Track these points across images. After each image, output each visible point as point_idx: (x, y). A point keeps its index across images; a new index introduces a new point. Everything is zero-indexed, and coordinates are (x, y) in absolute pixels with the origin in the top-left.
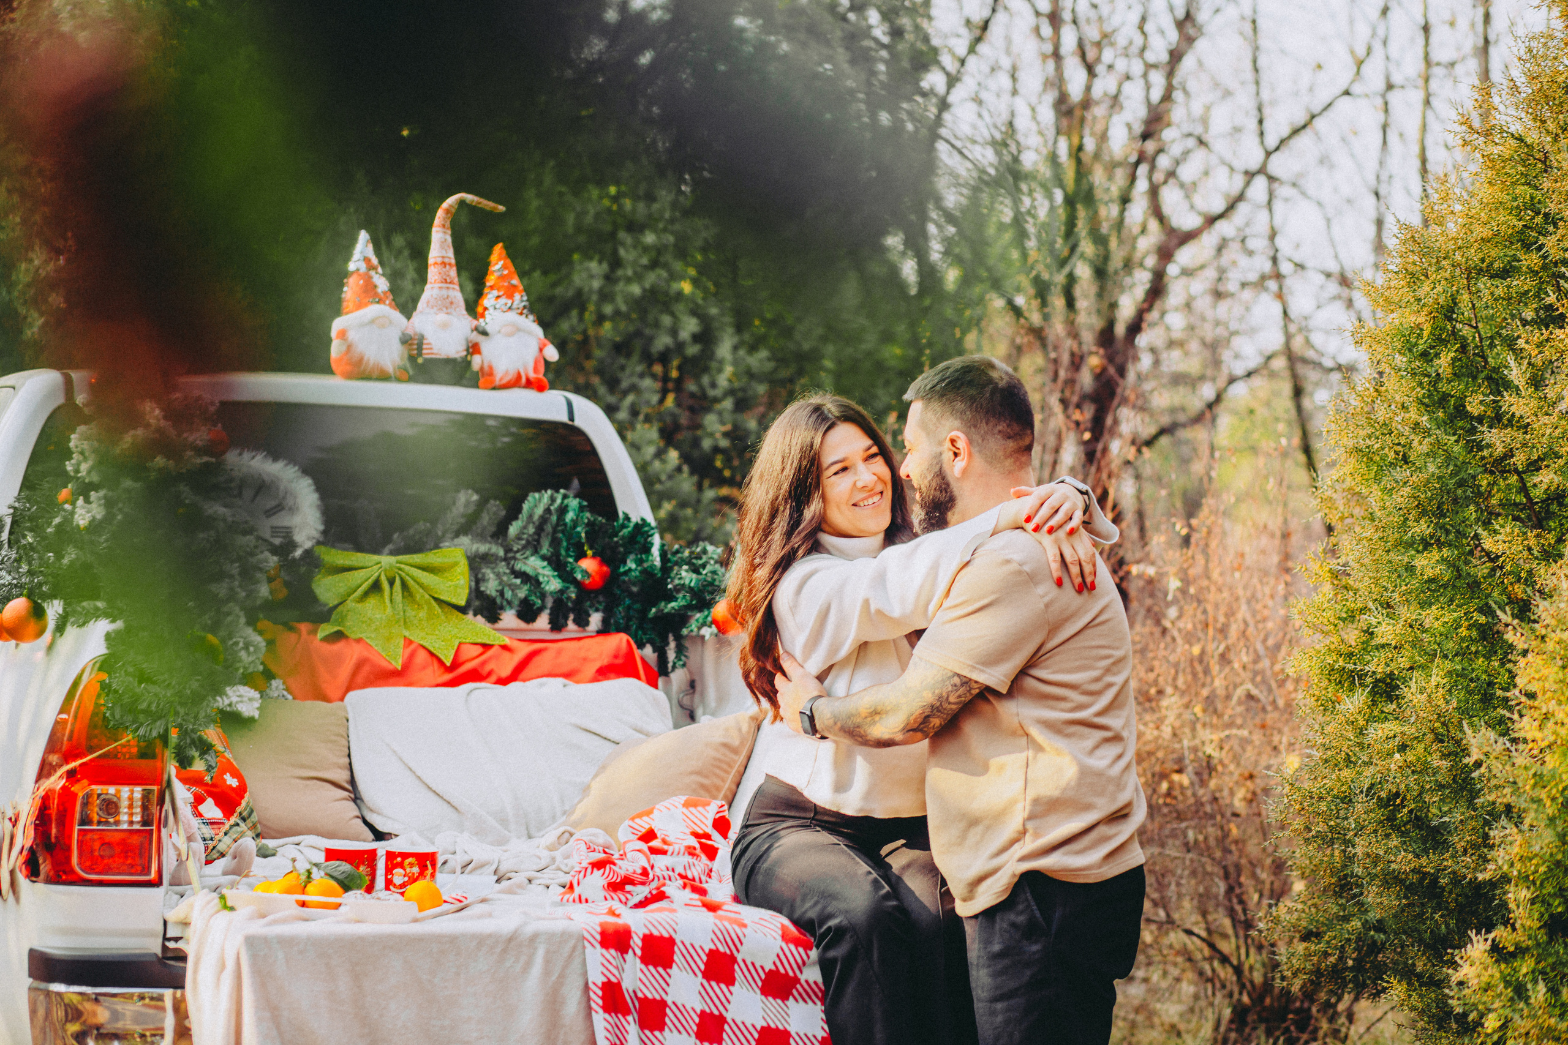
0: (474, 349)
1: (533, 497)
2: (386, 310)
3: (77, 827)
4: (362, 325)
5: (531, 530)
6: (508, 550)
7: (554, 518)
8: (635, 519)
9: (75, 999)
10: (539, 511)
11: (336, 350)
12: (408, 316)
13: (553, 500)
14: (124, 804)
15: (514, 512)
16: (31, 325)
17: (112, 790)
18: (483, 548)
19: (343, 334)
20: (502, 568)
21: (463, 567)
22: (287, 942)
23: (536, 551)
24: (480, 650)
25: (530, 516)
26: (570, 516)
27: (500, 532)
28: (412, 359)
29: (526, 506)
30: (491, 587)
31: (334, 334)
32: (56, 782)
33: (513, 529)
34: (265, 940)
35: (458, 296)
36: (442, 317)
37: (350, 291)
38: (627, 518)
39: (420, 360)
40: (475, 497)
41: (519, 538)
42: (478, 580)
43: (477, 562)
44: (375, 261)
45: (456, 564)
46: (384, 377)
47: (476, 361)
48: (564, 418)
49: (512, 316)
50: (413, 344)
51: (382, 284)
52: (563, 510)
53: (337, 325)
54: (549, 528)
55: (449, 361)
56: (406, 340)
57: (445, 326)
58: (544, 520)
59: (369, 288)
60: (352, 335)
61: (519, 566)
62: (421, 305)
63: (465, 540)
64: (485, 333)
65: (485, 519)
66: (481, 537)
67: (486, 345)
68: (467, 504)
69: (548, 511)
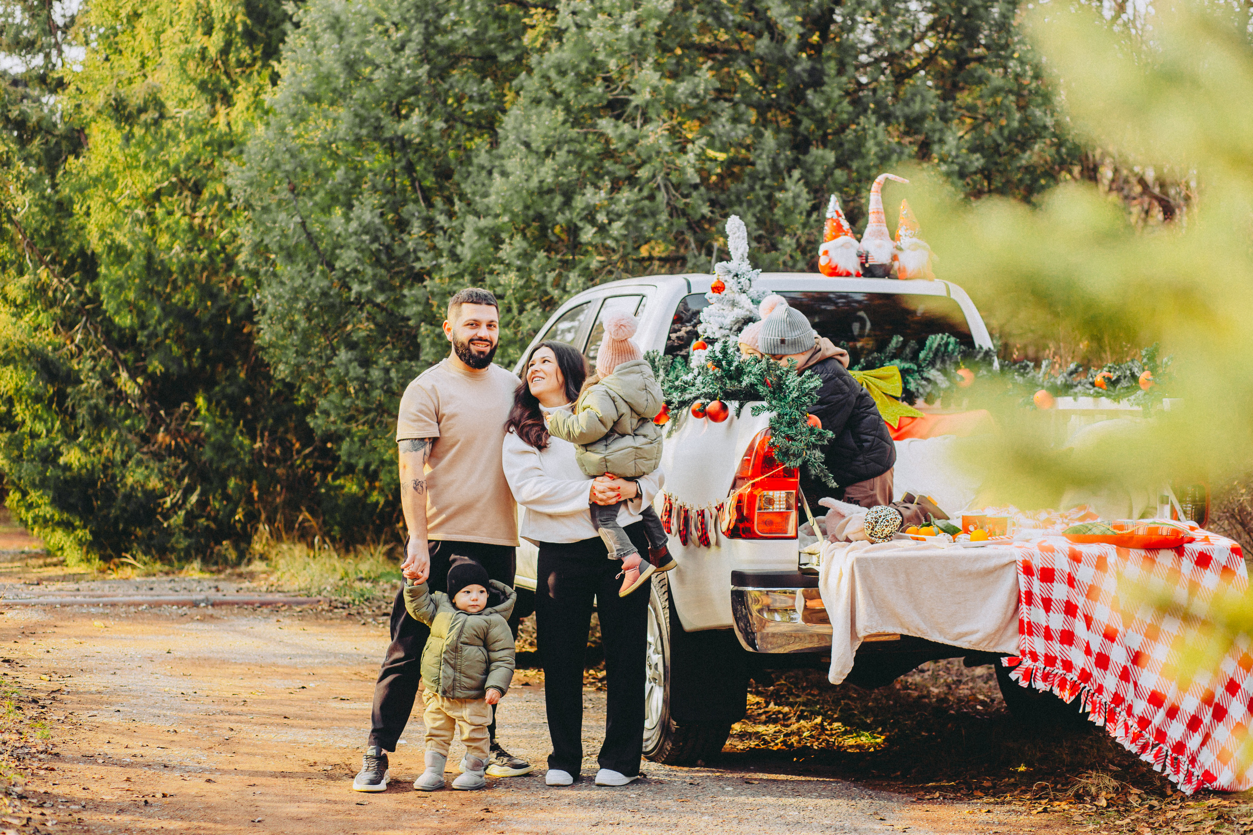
0: (895, 258)
1: (931, 337)
2: (847, 239)
3: (757, 511)
4: (836, 248)
5: (931, 355)
6: (919, 366)
7: (943, 349)
8: (985, 348)
9: (757, 594)
10: (935, 345)
11: (823, 261)
12: (859, 241)
13: (942, 339)
14: (776, 500)
15: (922, 346)
16: (586, 233)
17: (771, 493)
18: (907, 365)
19: (826, 253)
20: (917, 375)
21: (898, 376)
22: (875, 560)
23: (933, 367)
24: (909, 421)
25: (930, 348)
26: (951, 347)
27: (914, 358)
28: (862, 265)
29: (928, 343)
30: (912, 386)
31: (820, 252)
32: (745, 489)
33: (922, 355)
34: (866, 559)
35: (885, 229)
36: (878, 242)
37: (828, 229)
38: (981, 348)
39: (867, 265)
40: (901, 339)
41: (925, 360)
42: (905, 383)
43: (904, 373)
44: (841, 212)
45: (893, 376)
46: (848, 274)
47: (896, 265)
48: (944, 294)
49: (914, 240)
50: (863, 257)
51: (846, 225)
52: (947, 344)
53: (822, 248)
54: (940, 354)
55: (882, 266)
56: (860, 256)
57: (880, 246)
58: (937, 350)
59: (839, 227)
60: (831, 253)
61: (925, 375)
62: (866, 235)
63: (897, 361)
64: (900, 249)
65: (908, 350)
66: (904, 359)
67: (902, 256)
68: (897, 342)
69: (939, 345)
